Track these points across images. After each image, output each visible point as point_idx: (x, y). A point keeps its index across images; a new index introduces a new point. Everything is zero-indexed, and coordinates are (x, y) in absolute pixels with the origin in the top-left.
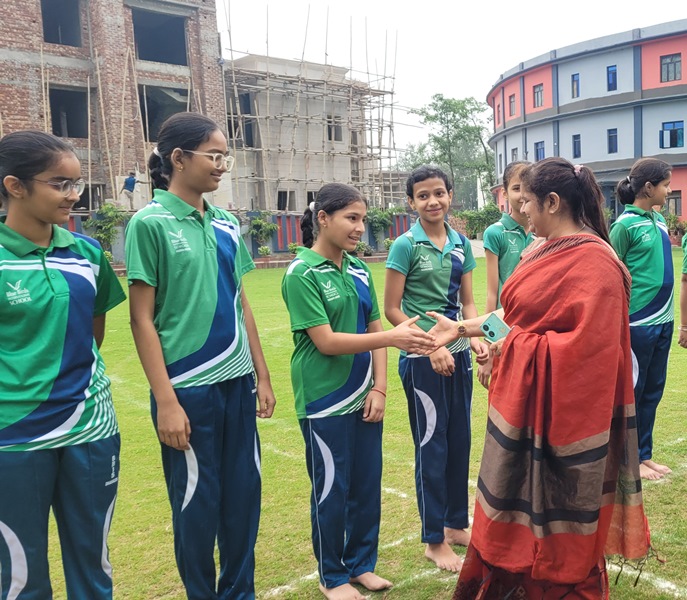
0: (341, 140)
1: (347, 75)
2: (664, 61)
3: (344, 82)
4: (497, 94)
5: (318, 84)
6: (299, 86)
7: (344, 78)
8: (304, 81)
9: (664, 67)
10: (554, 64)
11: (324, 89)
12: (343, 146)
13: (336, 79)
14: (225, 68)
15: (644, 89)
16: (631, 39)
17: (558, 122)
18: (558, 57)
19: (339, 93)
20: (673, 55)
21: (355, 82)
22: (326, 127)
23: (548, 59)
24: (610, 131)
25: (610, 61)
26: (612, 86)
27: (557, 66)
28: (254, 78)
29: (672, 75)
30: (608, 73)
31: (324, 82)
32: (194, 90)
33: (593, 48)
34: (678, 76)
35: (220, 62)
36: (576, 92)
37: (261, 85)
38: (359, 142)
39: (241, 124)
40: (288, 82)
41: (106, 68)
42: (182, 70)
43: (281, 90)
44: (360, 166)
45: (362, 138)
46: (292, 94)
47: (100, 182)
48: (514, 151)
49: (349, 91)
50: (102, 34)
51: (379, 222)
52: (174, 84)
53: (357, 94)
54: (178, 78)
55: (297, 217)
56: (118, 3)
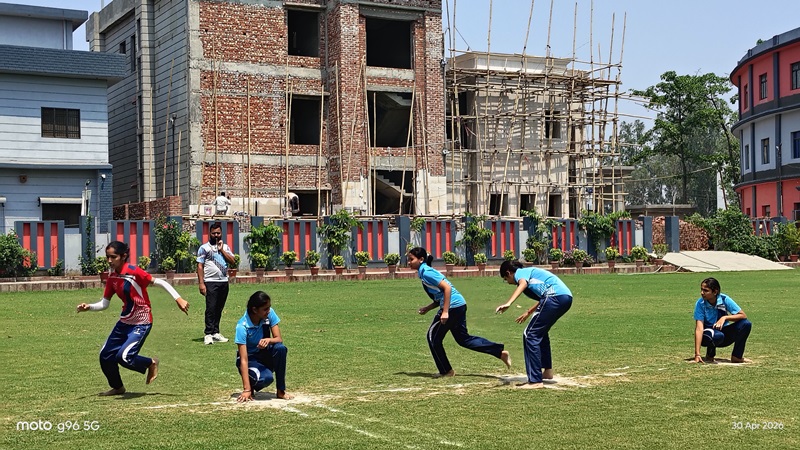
0: (559, 137)
1: (570, 66)
3: (566, 74)
4: (744, 73)
5: (538, 79)
7: (566, 70)
8: (524, 76)
11: (545, 83)
13: (558, 72)
19: (559, 87)
21: (578, 73)
22: (544, 124)
31: (544, 76)
32: (418, 94)
35: (442, 63)
37: (480, 83)
38: (578, 138)
39: (459, 125)
40: (507, 78)
41: (340, 77)
42: (406, 74)
43: (499, 87)
44: (578, 165)
45: (582, 133)
46: (511, 91)
47: (326, 188)
48: (765, 142)
49: (570, 83)
50: (339, 45)
51: (601, 229)
52: (398, 88)
53: (579, 86)
54: (402, 82)
55: (512, 223)
56: (355, 14)
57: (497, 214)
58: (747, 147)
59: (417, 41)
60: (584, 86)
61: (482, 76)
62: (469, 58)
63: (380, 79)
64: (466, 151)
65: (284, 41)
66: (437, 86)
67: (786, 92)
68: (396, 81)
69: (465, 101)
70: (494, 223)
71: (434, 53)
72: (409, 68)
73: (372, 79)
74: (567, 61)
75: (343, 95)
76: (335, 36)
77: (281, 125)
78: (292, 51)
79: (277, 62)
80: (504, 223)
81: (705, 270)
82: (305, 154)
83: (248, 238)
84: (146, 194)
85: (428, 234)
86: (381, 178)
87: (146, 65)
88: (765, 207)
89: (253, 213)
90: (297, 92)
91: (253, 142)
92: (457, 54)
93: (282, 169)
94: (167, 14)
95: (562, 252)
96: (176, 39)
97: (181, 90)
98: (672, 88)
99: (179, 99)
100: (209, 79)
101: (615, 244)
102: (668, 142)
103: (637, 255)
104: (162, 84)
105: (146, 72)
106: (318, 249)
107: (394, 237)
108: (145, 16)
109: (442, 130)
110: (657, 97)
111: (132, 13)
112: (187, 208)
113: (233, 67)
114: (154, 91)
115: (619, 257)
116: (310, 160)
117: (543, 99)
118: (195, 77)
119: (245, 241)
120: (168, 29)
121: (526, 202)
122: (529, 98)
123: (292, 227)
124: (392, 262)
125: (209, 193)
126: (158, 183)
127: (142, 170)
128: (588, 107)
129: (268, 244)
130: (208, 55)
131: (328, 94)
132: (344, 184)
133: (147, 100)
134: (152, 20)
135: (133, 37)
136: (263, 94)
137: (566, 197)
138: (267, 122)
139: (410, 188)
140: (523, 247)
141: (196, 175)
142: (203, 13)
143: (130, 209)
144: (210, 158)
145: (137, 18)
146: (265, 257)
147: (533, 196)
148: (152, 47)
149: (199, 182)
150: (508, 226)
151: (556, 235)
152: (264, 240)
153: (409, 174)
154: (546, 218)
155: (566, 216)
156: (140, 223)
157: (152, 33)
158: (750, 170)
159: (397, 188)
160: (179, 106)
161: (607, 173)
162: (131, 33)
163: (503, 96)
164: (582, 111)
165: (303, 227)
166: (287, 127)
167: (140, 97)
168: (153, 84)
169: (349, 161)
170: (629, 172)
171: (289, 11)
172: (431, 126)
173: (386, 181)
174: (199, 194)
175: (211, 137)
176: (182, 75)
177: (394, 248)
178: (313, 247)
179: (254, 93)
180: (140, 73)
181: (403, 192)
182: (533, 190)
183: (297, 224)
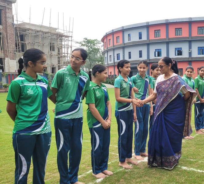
0: (54, 51)
1: (57, 30)
2: (156, 32)
3: (56, 33)
4: (105, 39)
5: (47, 33)
6: (41, 33)
7: (56, 31)
8: (42, 32)
9: (156, 33)
10: (123, 31)
11: (49, 35)
12: (55, 53)
13: (53, 32)
14: (15, 26)
15: (150, 39)
16: (146, 25)
17: (124, 48)
18: (124, 28)
19: (54, 36)
20: (158, 30)
21: (59, 33)
22: (49, 47)
23: (121, 29)
24: (140, 51)
25: (140, 31)
26: (140, 38)
27: (124, 31)
28: (25, 30)
29: (158, 36)
30: (139, 34)
31: (49, 32)
32: (4, 33)
33: (135, 27)
34: (160, 36)
35: (13, 24)
36: (129, 39)
37: (27, 32)
38: (60, 52)
39: (20, 44)
44: (61, 59)
46: (38, 36)
49: (57, 36)
58: (106, 57)
59: (3, 16)
60: (61, 37)
62: (24, 24)
64: (23, 52)
67: (115, 44)
72: (1, 25)
88: (111, 72)
98: (86, 42)
109: (14, 46)
110: (83, 44)
128: (63, 43)
137: (57, 68)
139: (2, 63)
154: (51, 74)
172: (10, 44)
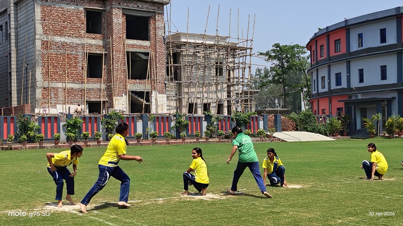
0: (222, 75)
1: (228, 40)
3: (226, 44)
4: (312, 44)
5: (212, 46)
6: (202, 48)
8: (205, 45)
10: (347, 27)
11: (215, 49)
12: (223, 78)
13: (221, 43)
17: (349, 61)
18: (349, 24)
19: (222, 50)
21: (231, 44)
22: (215, 69)
24: (382, 67)
25: (382, 26)
27: (349, 29)
28: (180, 45)
30: (381, 32)
31: (215, 45)
32: (152, 53)
33: (371, 19)
35: (164, 38)
36: (361, 44)
37: (183, 48)
38: (232, 76)
39: (172, 69)
40: (197, 46)
41: (113, 44)
42: (146, 43)
43: (193, 50)
44: (232, 89)
45: (233, 73)
46: (199, 52)
47: (105, 100)
48: (323, 78)
49: (228, 49)
50: (112, 28)
51: (242, 120)
52: (142, 50)
53: (232, 50)
54: (144, 47)
55: (199, 118)
56: (120, 13)
57: (192, 113)
58: (315, 80)
59: (151, 27)
60: (234, 50)
61: (184, 45)
62: (178, 36)
63: (133, 45)
64: (176, 82)
65: (84, 26)
66: (162, 50)
67: (333, 54)
68: (141, 46)
69: (176, 57)
70: (190, 118)
71: (160, 33)
72: (148, 40)
73: (129, 45)
74: (227, 38)
75: (114, 53)
76: (110, 24)
77: (83, 68)
78: (88, 31)
79: (80, 36)
80: (195, 118)
81: (293, 141)
82: (95, 82)
83: (65, 125)
84: (13, 103)
85: (157, 123)
86: (134, 95)
87: (13, 37)
88: (323, 110)
89: (68, 113)
90: (90, 52)
91: (68, 77)
92: (172, 34)
93: (82, 90)
94: (24, 12)
95: (223, 132)
96: (29, 24)
97: (31, 50)
98: (278, 52)
99: (30, 55)
100: (45, 45)
101: (250, 128)
102: (276, 78)
103: (260, 133)
104: (21, 47)
105: (13, 41)
106: (101, 131)
107: (140, 124)
108: (12, 12)
109: (164, 71)
110: (271, 56)
111: (6, 11)
112: (34, 110)
113: (58, 39)
114: (17, 51)
115: (252, 134)
116: (97, 86)
117: (214, 56)
118: (38, 43)
119: (63, 126)
120: (24, 19)
121: (206, 107)
122: (207, 55)
123: (87, 120)
124: (138, 137)
125: (45, 103)
126: (19, 98)
127: (11, 90)
128: (237, 61)
129: (75, 128)
130: (45, 33)
131: (106, 52)
132: (114, 98)
133: (14, 55)
134: (16, 14)
135: (7, 23)
136: (73, 52)
137: (226, 104)
138: (75, 67)
139: (148, 100)
140: (204, 129)
141: (39, 93)
142: (43, 11)
143: (4, 110)
144: (46, 84)
145: (8, 13)
146: (74, 135)
147: (209, 104)
148: (16, 28)
149: (40, 97)
150: (197, 119)
151: (221, 124)
152: (73, 126)
153: (148, 93)
154: (216, 115)
155: (226, 114)
156: (9, 117)
157: (16, 21)
158: (316, 92)
159: (142, 100)
160: (30, 58)
161: (246, 93)
162: (5, 21)
163: (194, 55)
164: (234, 62)
165: (93, 120)
166: (86, 69)
167: (10, 54)
168: (17, 47)
169: (117, 86)
170: (257, 92)
171: (87, 11)
172: (159, 69)
173: (136, 97)
174: (40, 103)
175: (46, 74)
176: (31, 43)
177: (140, 130)
178: (98, 130)
179: (69, 52)
180: (10, 41)
181: (145, 102)
182: (209, 101)
183: (90, 118)
